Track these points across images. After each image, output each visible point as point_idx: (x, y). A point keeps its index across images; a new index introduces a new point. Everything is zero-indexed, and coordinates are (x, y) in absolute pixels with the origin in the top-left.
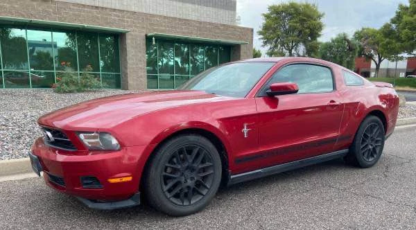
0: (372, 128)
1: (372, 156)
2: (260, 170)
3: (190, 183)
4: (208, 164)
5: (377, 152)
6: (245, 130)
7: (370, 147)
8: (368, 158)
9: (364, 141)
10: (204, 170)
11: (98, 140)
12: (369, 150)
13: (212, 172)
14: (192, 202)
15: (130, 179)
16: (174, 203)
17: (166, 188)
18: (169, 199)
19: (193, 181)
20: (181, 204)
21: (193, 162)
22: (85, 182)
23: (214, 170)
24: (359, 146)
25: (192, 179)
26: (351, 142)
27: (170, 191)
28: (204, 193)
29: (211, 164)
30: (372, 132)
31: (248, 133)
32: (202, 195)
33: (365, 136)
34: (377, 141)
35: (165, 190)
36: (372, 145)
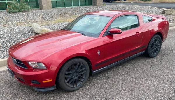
0: (156, 40)
1: (156, 52)
2: (106, 67)
3: (76, 77)
4: (83, 69)
5: (158, 50)
6: (99, 52)
7: (155, 48)
8: (154, 53)
9: (152, 47)
10: (82, 71)
11: (37, 64)
12: (155, 50)
13: (85, 72)
14: (77, 85)
15: (51, 80)
16: (70, 87)
17: (66, 81)
18: (68, 86)
19: (78, 77)
20: (73, 87)
21: (77, 69)
22: (33, 82)
23: (86, 71)
24: (150, 49)
25: (77, 76)
26: (146, 47)
27: (68, 82)
28: (82, 80)
29: (84, 69)
30: (156, 42)
31: (100, 53)
32: (82, 81)
33: (153, 44)
34: (158, 46)
35: (66, 82)
36: (156, 48)
